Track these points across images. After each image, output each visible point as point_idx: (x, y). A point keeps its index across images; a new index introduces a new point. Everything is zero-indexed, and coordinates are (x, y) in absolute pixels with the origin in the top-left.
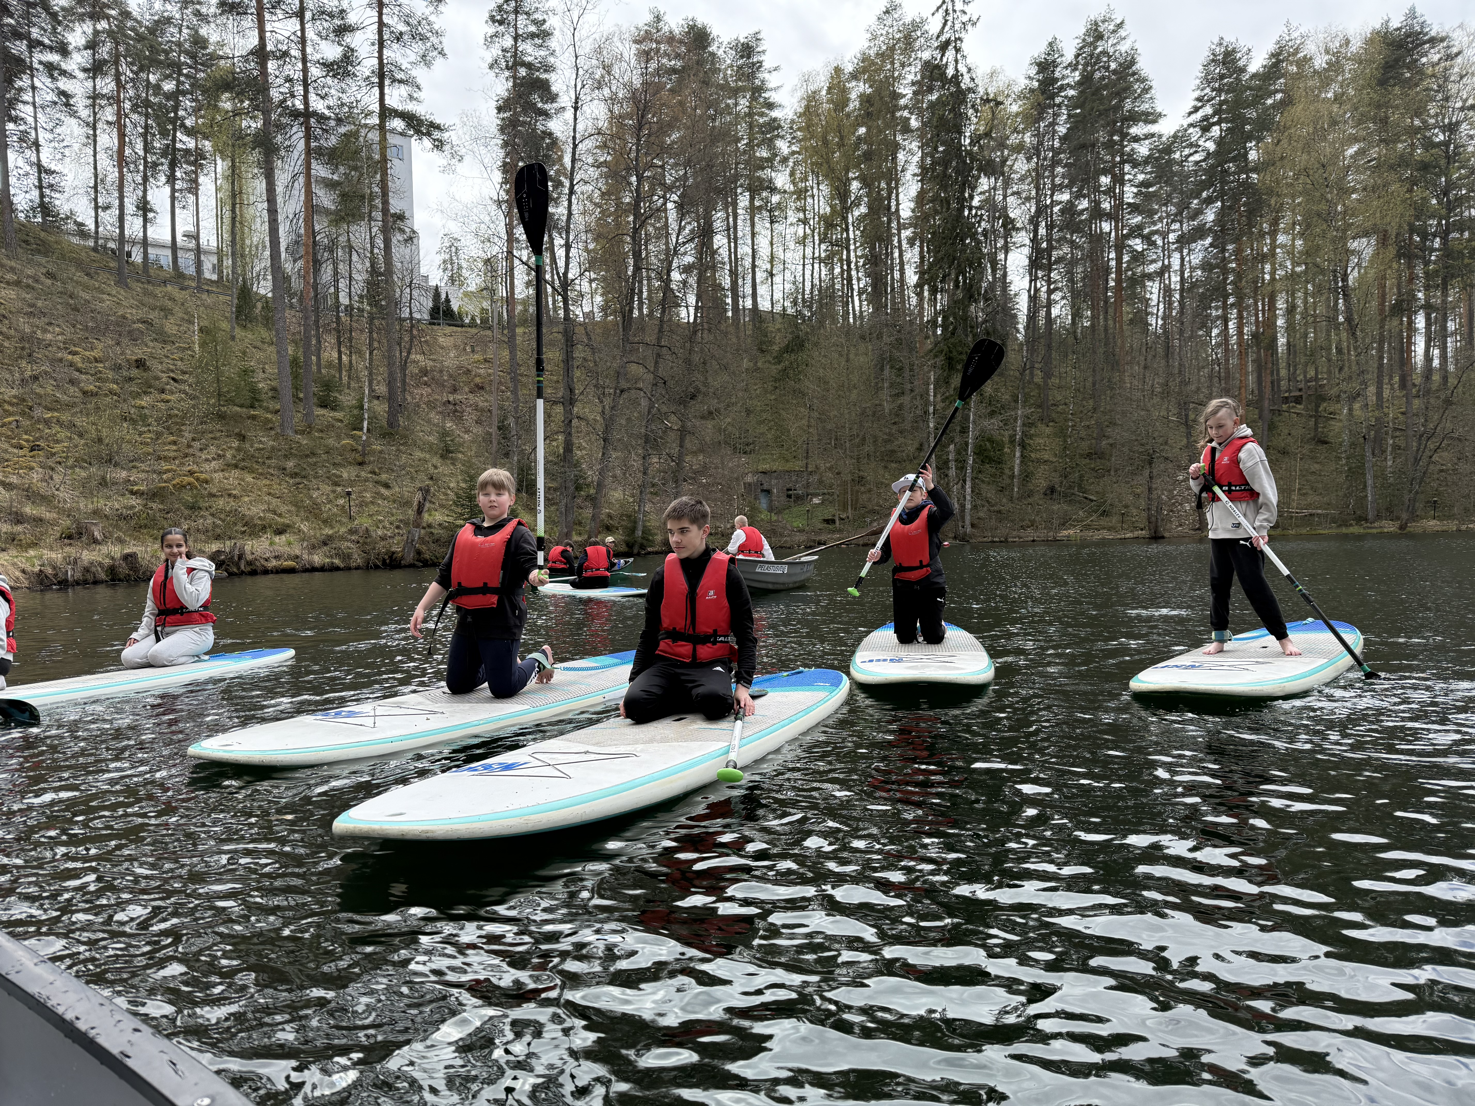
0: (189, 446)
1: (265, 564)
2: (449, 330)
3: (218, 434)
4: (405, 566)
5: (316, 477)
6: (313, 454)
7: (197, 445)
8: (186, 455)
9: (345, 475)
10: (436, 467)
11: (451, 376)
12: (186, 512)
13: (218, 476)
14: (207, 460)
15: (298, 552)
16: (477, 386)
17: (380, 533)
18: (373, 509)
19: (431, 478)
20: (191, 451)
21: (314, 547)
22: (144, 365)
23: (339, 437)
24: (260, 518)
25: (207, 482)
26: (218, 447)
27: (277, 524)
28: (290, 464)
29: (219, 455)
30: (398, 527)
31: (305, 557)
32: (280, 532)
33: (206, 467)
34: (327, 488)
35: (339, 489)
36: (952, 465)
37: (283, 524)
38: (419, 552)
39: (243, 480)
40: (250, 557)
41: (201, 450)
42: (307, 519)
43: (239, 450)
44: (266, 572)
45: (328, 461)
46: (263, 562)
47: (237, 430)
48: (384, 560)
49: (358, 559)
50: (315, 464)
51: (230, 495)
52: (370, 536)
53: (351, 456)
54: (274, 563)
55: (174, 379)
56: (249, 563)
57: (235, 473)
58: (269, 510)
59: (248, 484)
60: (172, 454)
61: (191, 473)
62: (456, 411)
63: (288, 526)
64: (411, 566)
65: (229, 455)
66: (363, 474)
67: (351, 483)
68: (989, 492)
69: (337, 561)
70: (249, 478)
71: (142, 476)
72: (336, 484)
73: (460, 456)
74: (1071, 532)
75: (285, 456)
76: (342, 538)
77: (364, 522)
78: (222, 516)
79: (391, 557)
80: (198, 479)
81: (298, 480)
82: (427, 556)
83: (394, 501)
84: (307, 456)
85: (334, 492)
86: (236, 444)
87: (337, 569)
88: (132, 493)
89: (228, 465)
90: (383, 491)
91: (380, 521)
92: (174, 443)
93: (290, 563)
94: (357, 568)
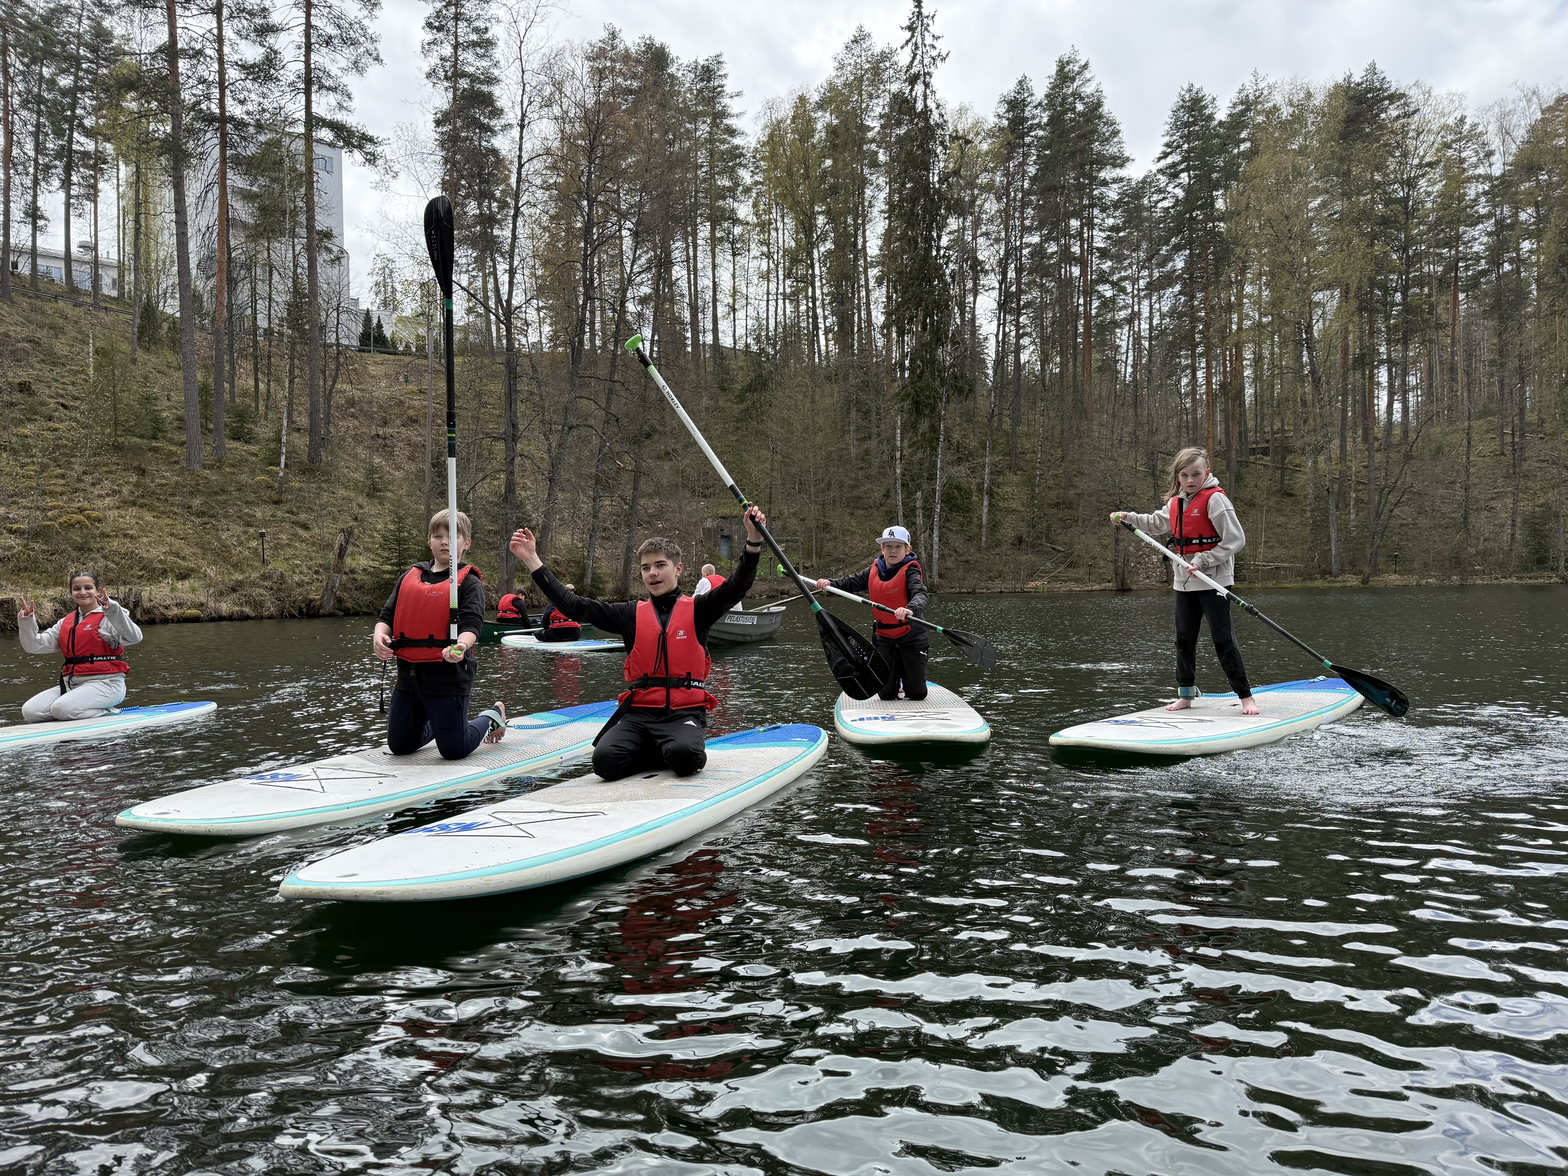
0: (79, 480)
1: (166, 612)
2: (380, 357)
3: (114, 468)
4: (324, 616)
5: (226, 517)
6: (224, 491)
7: (88, 479)
8: (76, 491)
9: (259, 515)
10: (361, 507)
11: (380, 407)
12: (74, 554)
13: (112, 514)
14: (100, 496)
15: (203, 599)
16: (410, 418)
17: (296, 579)
18: (289, 552)
19: (356, 519)
20: (81, 485)
21: (221, 594)
22: (29, 388)
23: (253, 473)
24: (160, 561)
25: (99, 520)
26: (113, 482)
27: (179, 568)
28: (196, 502)
29: (114, 491)
30: (317, 572)
31: (211, 604)
32: (183, 576)
33: (99, 503)
34: (238, 529)
35: (251, 530)
36: (919, 512)
37: (187, 568)
38: (340, 600)
39: (142, 519)
40: (147, 604)
41: (93, 484)
42: (215, 563)
43: (137, 485)
44: (166, 621)
45: (240, 499)
46: (162, 609)
47: (136, 464)
48: (300, 609)
49: (270, 607)
50: (225, 502)
51: (125, 535)
52: (285, 583)
53: (266, 494)
54: (175, 611)
55: (63, 405)
56: (147, 611)
57: (133, 511)
58: (171, 553)
59: (148, 523)
60: (59, 489)
61: (81, 510)
62: (386, 445)
63: (193, 570)
64: (330, 615)
65: (125, 491)
66: (279, 514)
67: (266, 523)
68: (957, 541)
69: (247, 610)
70: (149, 517)
71: (24, 512)
72: (249, 525)
73: (389, 494)
74: (1039, 583)
75: (191, 493)
76: (254, 584)
77: (278, 566)
78: (116, 559)
79: (308, 606)
80: (88, 517)
81: (205, 519)
82: (349, 605)
83: (313, 544)
84: (216, 493)
85: (245, 533)
86: (134, 479)
87: (248, 618)
88: (11, 531)
89: (125, 502)
90: (301, 532)
91: (297, 566)
92: (63, 476)
93: (194, 612)
94: (270, 617)
